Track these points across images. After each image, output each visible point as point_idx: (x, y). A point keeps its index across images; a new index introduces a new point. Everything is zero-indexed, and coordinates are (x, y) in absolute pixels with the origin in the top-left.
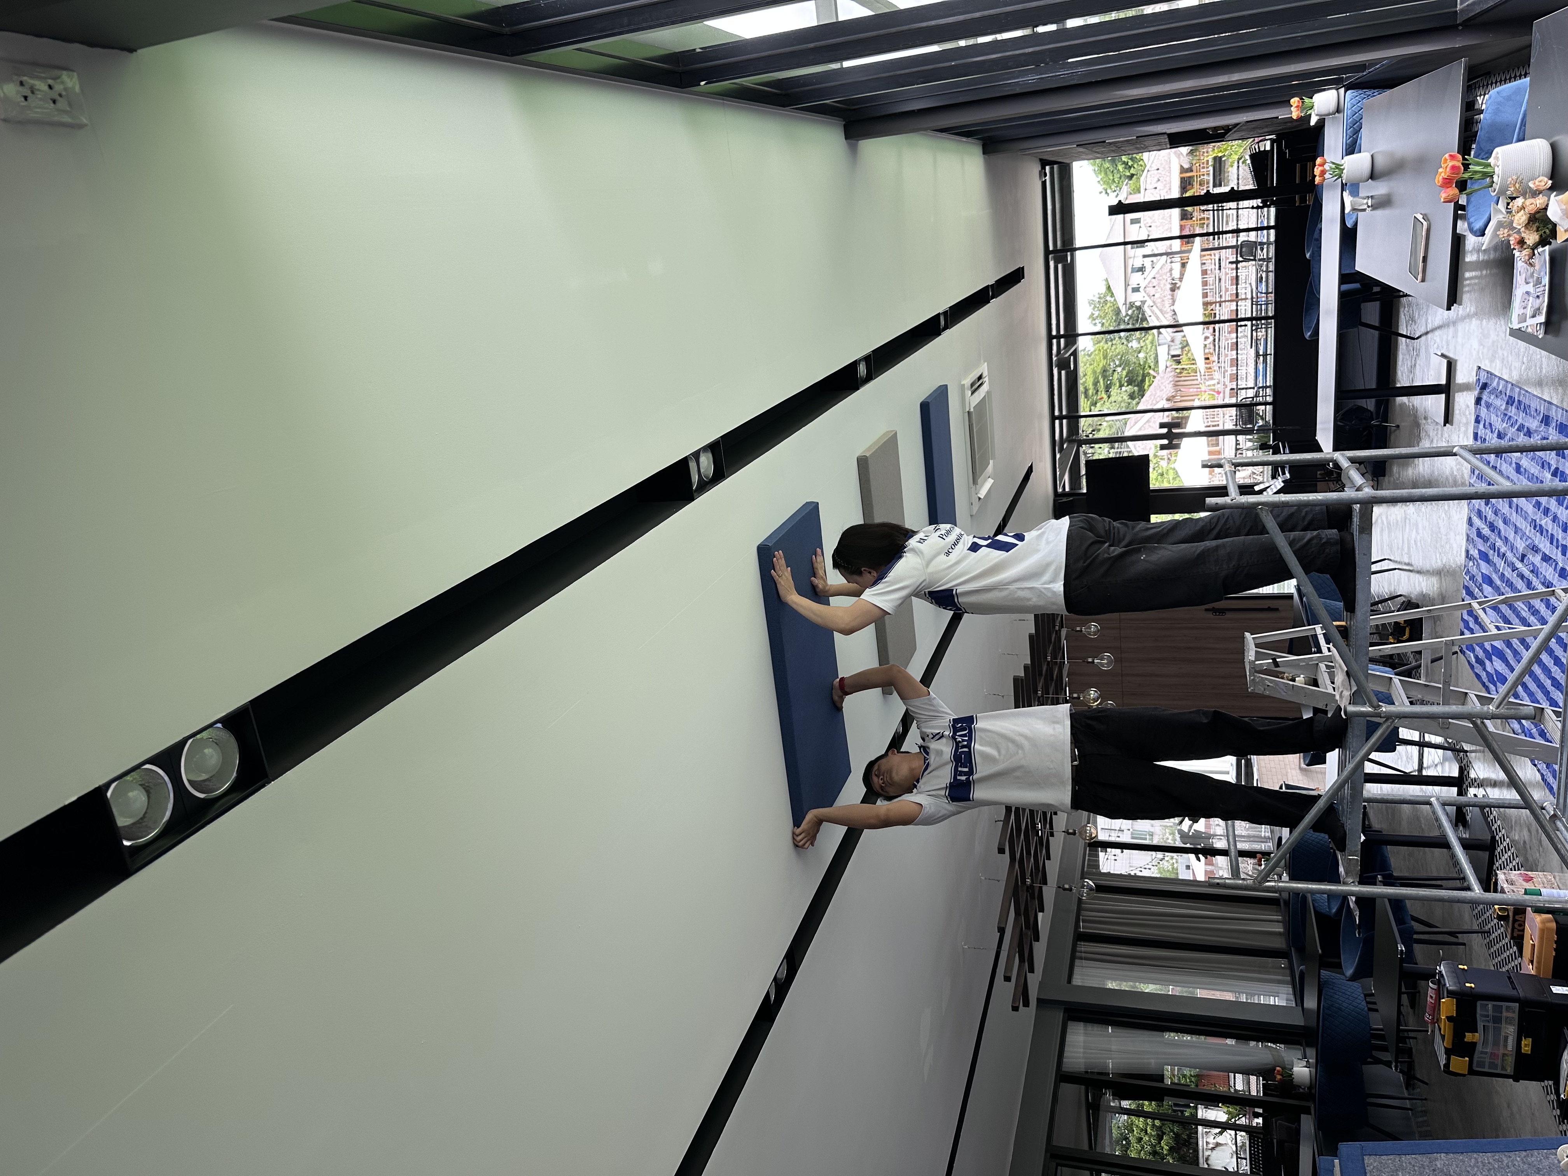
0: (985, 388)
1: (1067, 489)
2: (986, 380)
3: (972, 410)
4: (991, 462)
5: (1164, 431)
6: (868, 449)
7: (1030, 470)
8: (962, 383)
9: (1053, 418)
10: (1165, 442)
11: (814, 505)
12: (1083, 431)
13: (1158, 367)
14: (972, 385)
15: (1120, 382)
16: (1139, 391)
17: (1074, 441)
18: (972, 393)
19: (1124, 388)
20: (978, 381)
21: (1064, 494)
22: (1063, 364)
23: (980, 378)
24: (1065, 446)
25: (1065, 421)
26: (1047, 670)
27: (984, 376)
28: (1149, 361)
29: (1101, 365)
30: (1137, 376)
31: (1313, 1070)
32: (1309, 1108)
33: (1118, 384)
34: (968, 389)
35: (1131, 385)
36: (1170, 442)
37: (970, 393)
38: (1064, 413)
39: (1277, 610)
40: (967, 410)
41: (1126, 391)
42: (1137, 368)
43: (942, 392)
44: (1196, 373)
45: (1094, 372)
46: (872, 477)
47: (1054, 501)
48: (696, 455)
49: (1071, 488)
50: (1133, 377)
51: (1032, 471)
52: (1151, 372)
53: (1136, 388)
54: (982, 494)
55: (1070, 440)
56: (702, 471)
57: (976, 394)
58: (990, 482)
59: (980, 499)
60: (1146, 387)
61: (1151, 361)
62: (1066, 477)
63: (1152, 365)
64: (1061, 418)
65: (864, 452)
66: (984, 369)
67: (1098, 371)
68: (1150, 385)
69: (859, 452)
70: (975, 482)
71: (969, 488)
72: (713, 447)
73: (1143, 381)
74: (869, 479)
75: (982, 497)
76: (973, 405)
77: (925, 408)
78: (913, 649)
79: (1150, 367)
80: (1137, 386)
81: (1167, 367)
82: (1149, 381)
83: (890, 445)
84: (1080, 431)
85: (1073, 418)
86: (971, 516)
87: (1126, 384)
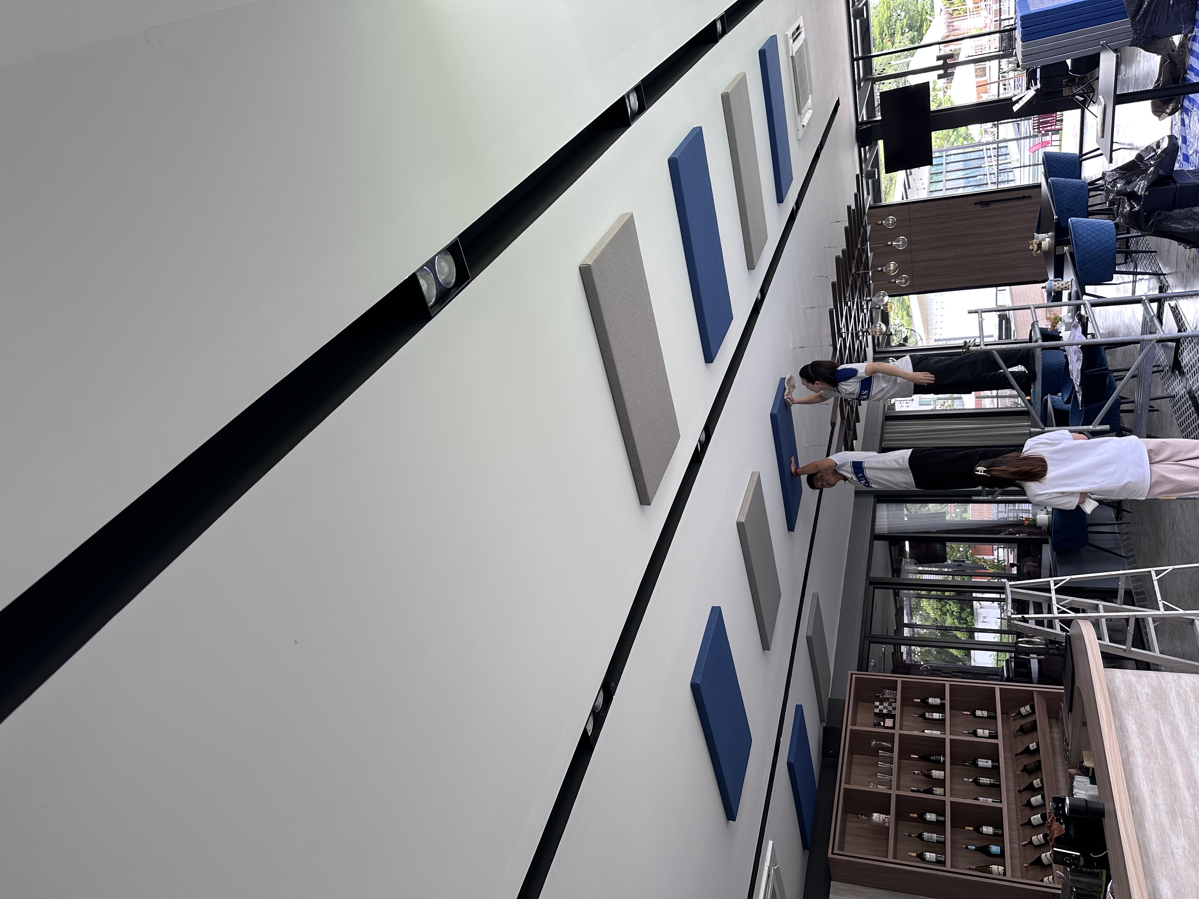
0: (802, 37)
1: (865, 119)
2: (802, 29)
3: (794, 55)
4: (810, 96)
5: (941, 62)
6: (727, 88)
7: (838, 104)
8: (786, 33)
9: (853, 60)
10: (941, 72)
11: (699, 129)
12: (876, 70)
13: (934, 12)
14: (793, 34)
15: (902, 29)
16: (918, 35)
17: (869, 79)
18: (794, 41)
19: (906, 35)
20: (797, 31)
21: (864, 123)
22: (858, 14)
23: (798, 28)
24: (862, 84)
25: (861, 62)
26: (858, 255)
27: (801, 27)
28: (926, 7)
29: (885, 16)
30: (916, 22)
31: (1050, 516)
32: (1047, 539)
33: (900, 32)
34: (790, 38)
35: (911, 31)
36: (946, 72)
37: (792, 41)
38: (860, 55)
39: (1030, 197)
40: (791, 55)
41: (908, 37)
42: (916, 15)
43: (773, 40)
44: (966, 13)
45: (880, 22)
46: (732, 108)
47: (857, 129)
48: (628, 94)
49: (868, 118)
50: (913, 24)
51: (839, 105)
52: (928, 17)
53: (916, 33)
54: (805, 121)
55: (866, 80)
56: (632, 106)
57: (796, 41)
58: (811, 112)
59: (803, 126)
60: (924, 32)
61: (927, 7)
62: (864, 111)
63: (929, 11)
64: (858, 59)
65: (725, 90)
66: (800, 22)
67: (884, 21)
68: (927, 30)
69: (722, 90)
70: (799, 113)
71: (795, 118)
72: (637, 89)
73: (921, 26)
74: (731, 109)
75: (805, 124)
76: (795, 51)
77: (762, 54)
78: (766, 238)
79: (927, 13)
80: (917, 31)
81: (941, 10)
82: (926, 26)
83: (742, 83)
84: (874, 71)
85: (868, 59)
86: (798, 140)
87: (907, 30)
